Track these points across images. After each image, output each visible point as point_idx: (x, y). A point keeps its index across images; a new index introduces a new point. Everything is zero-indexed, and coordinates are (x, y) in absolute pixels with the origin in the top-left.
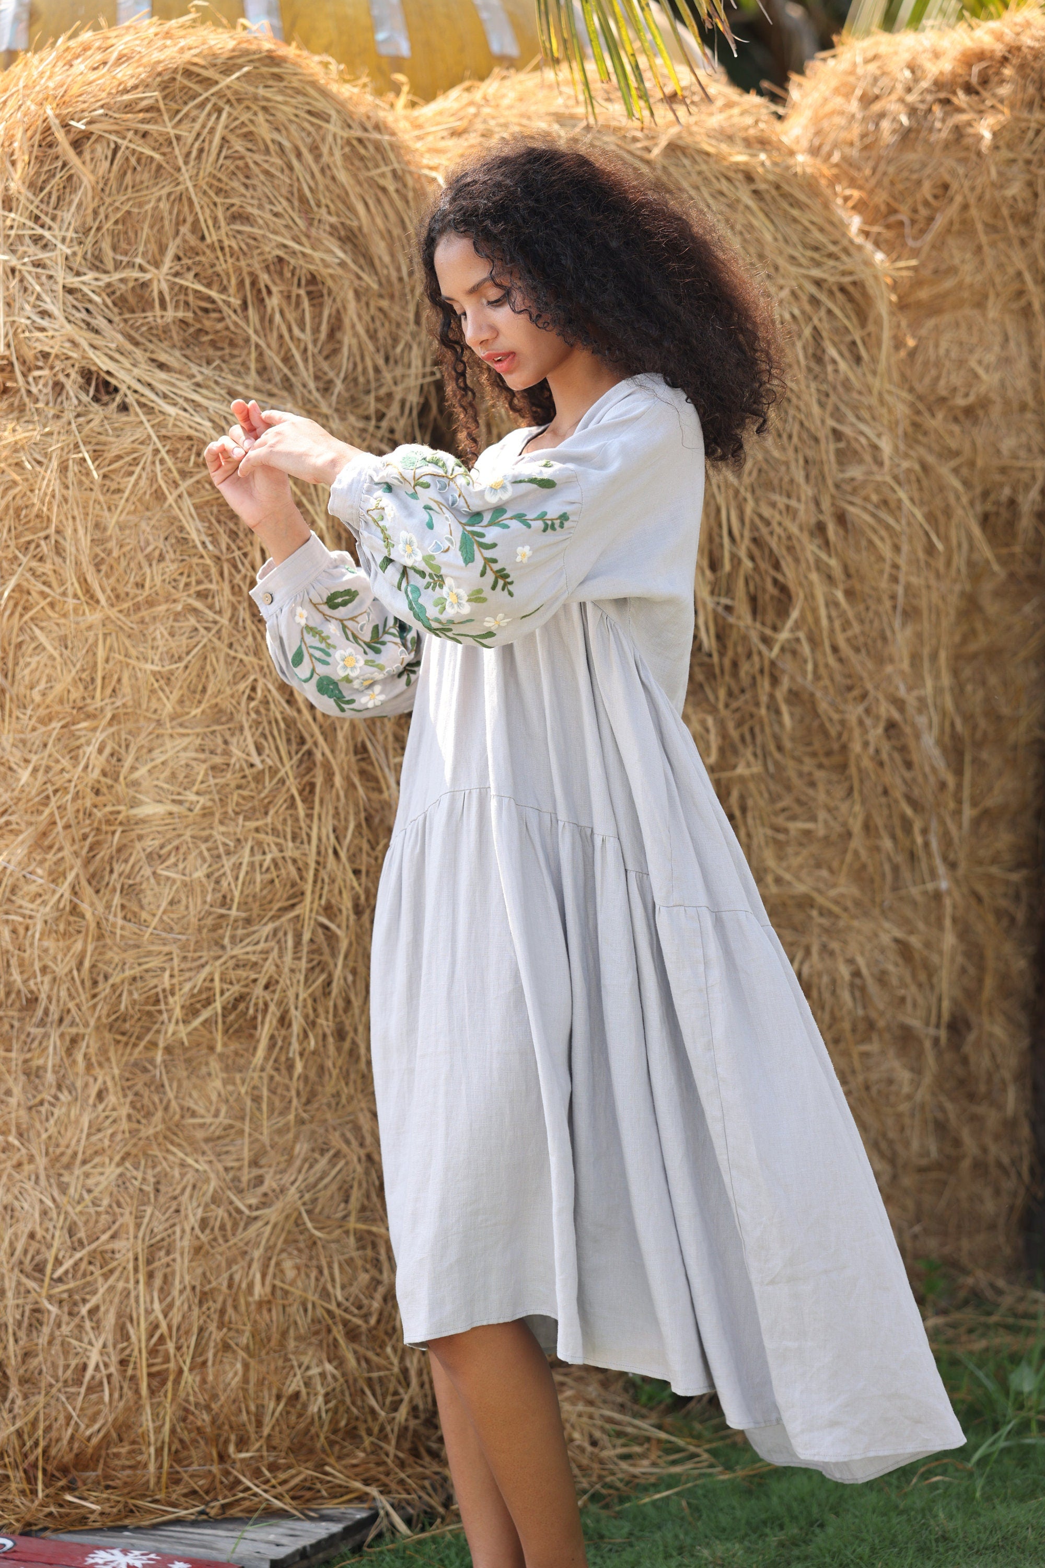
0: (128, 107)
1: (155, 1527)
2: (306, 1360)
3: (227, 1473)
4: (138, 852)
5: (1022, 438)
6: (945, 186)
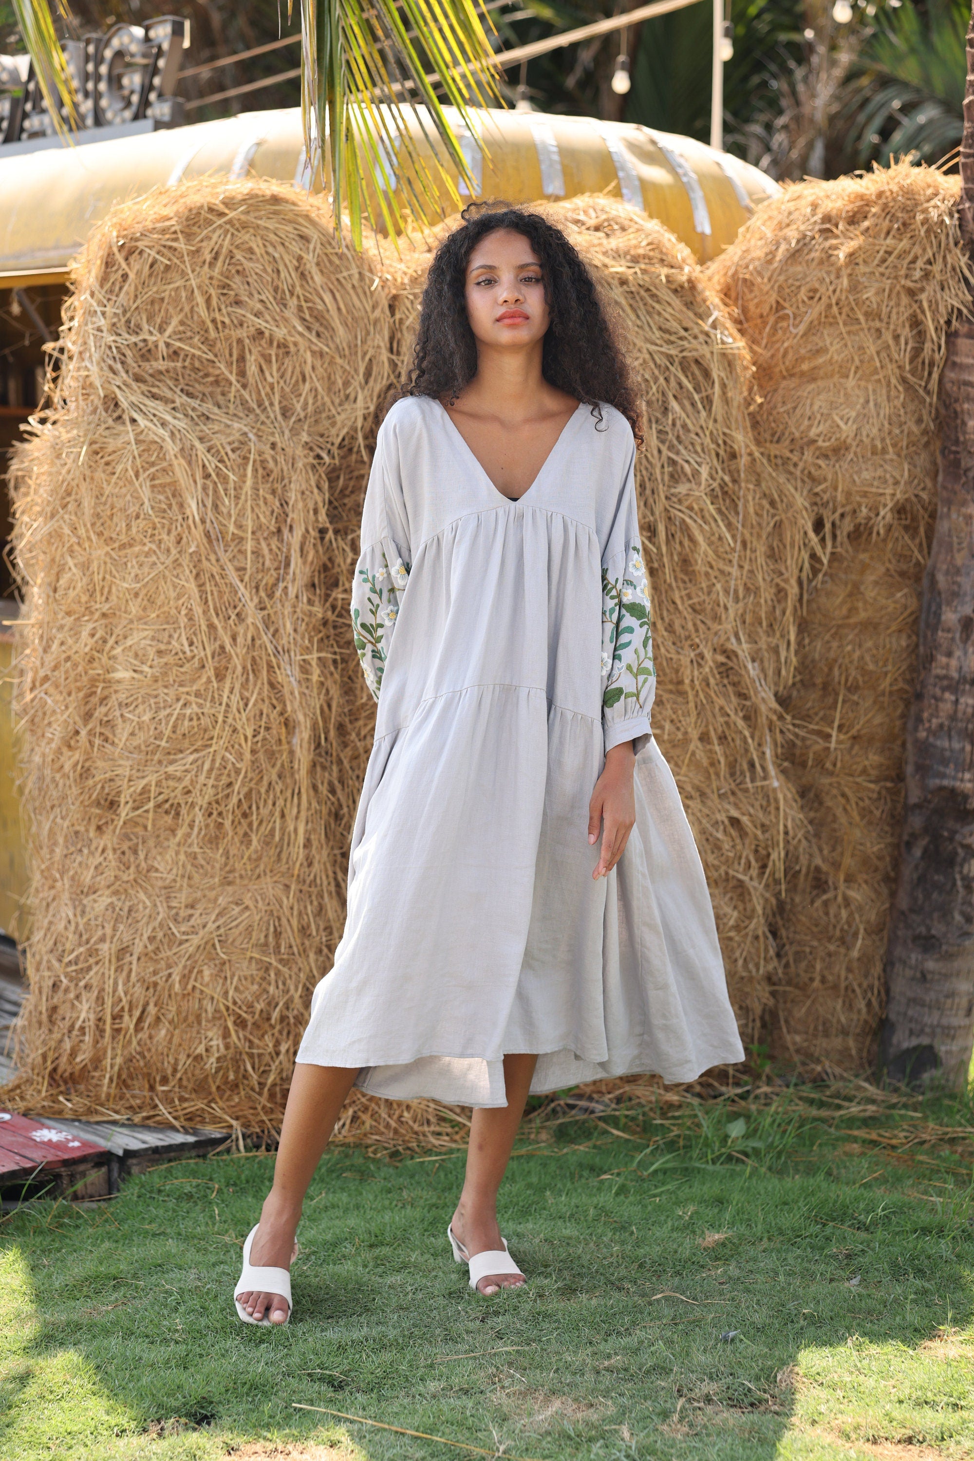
0: (164, 231)
1: (98, 1123)
2: (210, 1034)
3: (152, 1099)
4: (113, 701)
5: (880, 472)
6: (815, 291)
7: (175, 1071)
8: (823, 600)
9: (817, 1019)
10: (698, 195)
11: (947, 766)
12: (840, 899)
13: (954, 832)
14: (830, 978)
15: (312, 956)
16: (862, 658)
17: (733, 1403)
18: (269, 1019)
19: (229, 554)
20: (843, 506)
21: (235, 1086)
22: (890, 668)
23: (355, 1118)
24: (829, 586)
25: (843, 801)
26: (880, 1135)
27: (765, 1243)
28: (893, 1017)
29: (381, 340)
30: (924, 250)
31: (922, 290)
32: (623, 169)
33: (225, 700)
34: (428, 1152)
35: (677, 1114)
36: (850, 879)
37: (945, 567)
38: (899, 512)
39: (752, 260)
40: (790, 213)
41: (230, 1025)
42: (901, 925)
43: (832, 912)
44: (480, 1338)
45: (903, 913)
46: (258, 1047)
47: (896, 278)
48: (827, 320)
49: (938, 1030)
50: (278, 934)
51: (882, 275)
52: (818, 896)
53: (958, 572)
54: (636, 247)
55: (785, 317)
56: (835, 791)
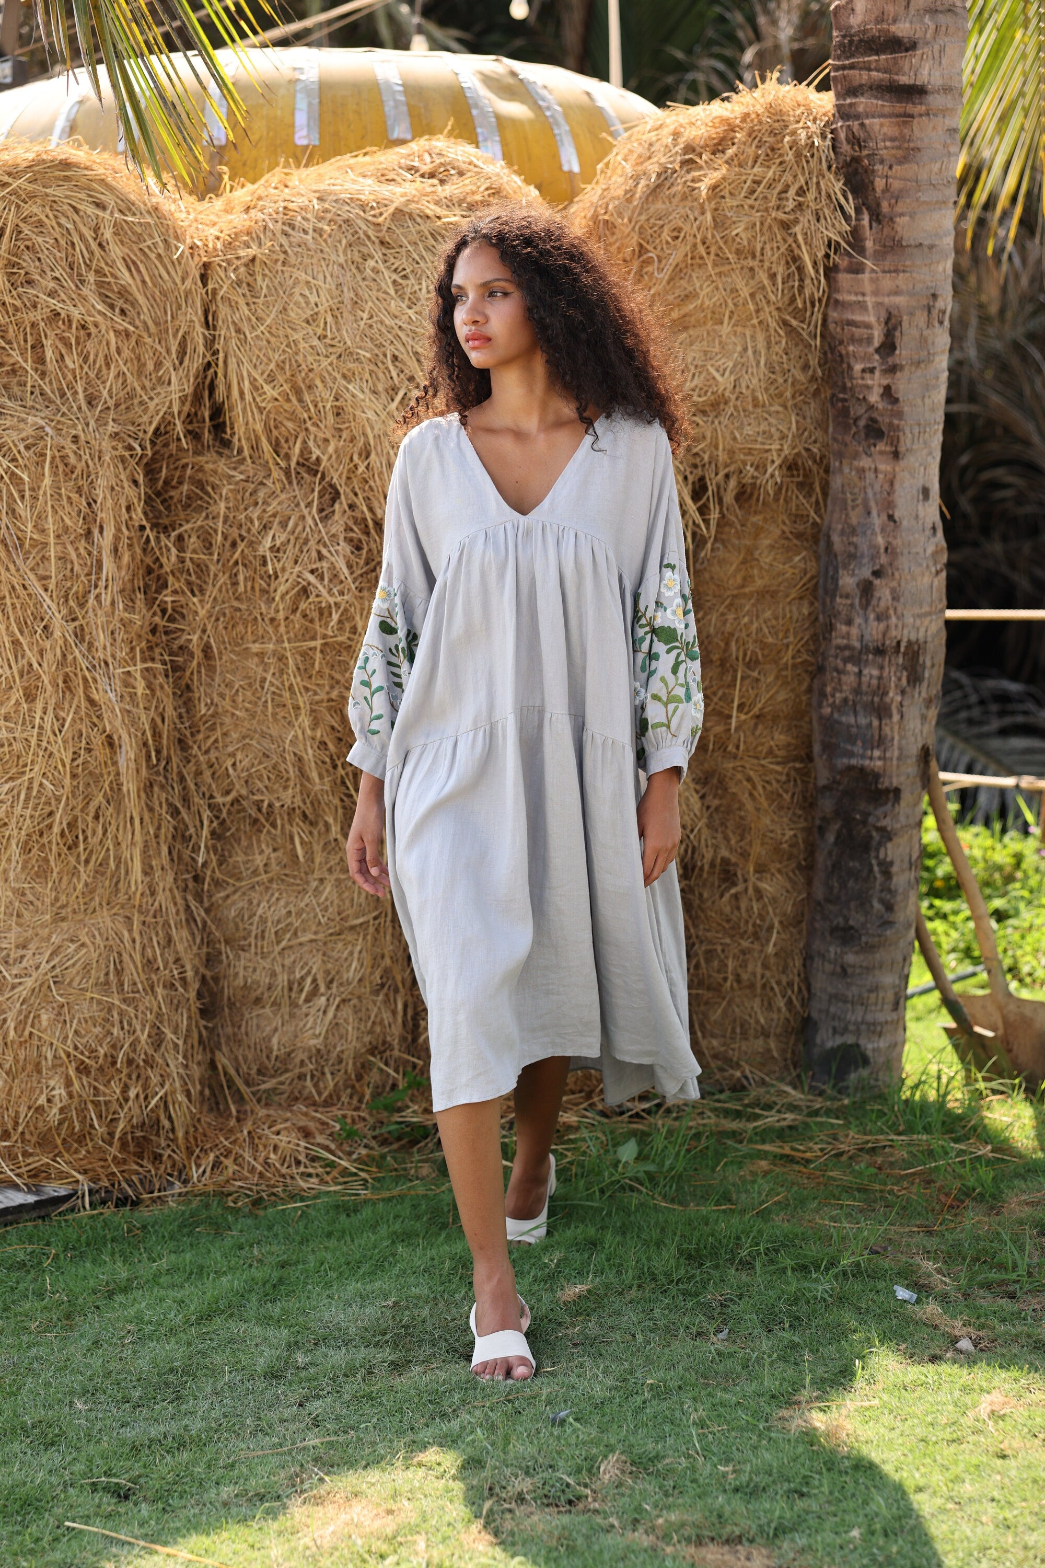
2: (52, 1083)
5: (764, 426)
6: (679, 230)
7: (16, 1124)
8: (716, 569)
9: (735, 1021)
10: (563, 130)
11: (854, 744)
12: (751, 891)
13: (866, 815)
14: (745, 977)
15: (160, 991)
16: (760, 630)
17: (548, 1501)
18: (114, 1063)
19: (31, 562)
20: (726, 466)
21: (81, 1140)
22: (791, 639)
23: (216, 1165)
24: (721, 553)
25: (749, 786)
26: (793, 1149)
27: (633, 1293)
28: (815, 1015)
29: (194, 315)
30: (795, 176)
31: (796, 221)
32: (477, 106)
33: (37, 721)
34: (293, 1197)
35: (572, 1137)
36: (761, 869)
37: (840, 527)
38: (789, 468)
39: (613, 198)
40: (651, 145)
41: (72, 1073)
42: (818, 917)
43: (743, 905)
44: (292, 1427)
45: (819, 903)
46: (105, 1095)
47: (767, 210)
48: (694, 261)
49: (863, 1027)
50: (119, 973)
51: (752, 207)
52: (727, 889)
53: (854, 531)
54: (473, 193)
55: (649, 261)
56: (739, 776)
